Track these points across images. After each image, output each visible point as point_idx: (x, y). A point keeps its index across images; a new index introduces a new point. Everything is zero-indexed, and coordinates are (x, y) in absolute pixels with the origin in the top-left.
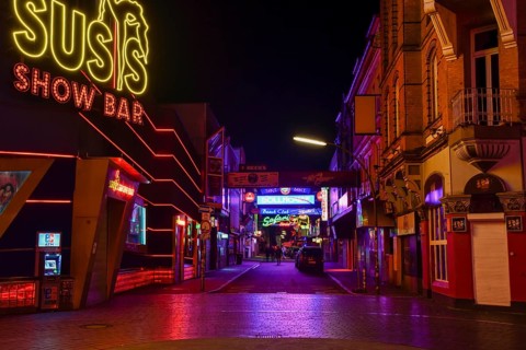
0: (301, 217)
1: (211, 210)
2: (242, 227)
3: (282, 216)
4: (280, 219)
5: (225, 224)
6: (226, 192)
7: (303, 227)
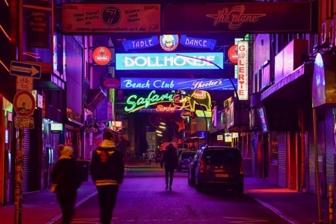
0: (195, 95)
1: (35, 71)
2: (87, 113)
3: (161, 92)
4: (157, 98)
5: (57, 105)
6: (60, 42)
7: (200, 113)
